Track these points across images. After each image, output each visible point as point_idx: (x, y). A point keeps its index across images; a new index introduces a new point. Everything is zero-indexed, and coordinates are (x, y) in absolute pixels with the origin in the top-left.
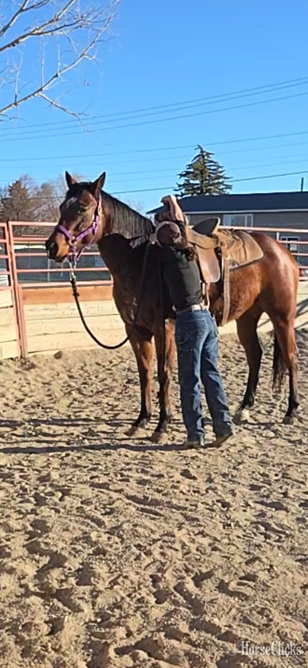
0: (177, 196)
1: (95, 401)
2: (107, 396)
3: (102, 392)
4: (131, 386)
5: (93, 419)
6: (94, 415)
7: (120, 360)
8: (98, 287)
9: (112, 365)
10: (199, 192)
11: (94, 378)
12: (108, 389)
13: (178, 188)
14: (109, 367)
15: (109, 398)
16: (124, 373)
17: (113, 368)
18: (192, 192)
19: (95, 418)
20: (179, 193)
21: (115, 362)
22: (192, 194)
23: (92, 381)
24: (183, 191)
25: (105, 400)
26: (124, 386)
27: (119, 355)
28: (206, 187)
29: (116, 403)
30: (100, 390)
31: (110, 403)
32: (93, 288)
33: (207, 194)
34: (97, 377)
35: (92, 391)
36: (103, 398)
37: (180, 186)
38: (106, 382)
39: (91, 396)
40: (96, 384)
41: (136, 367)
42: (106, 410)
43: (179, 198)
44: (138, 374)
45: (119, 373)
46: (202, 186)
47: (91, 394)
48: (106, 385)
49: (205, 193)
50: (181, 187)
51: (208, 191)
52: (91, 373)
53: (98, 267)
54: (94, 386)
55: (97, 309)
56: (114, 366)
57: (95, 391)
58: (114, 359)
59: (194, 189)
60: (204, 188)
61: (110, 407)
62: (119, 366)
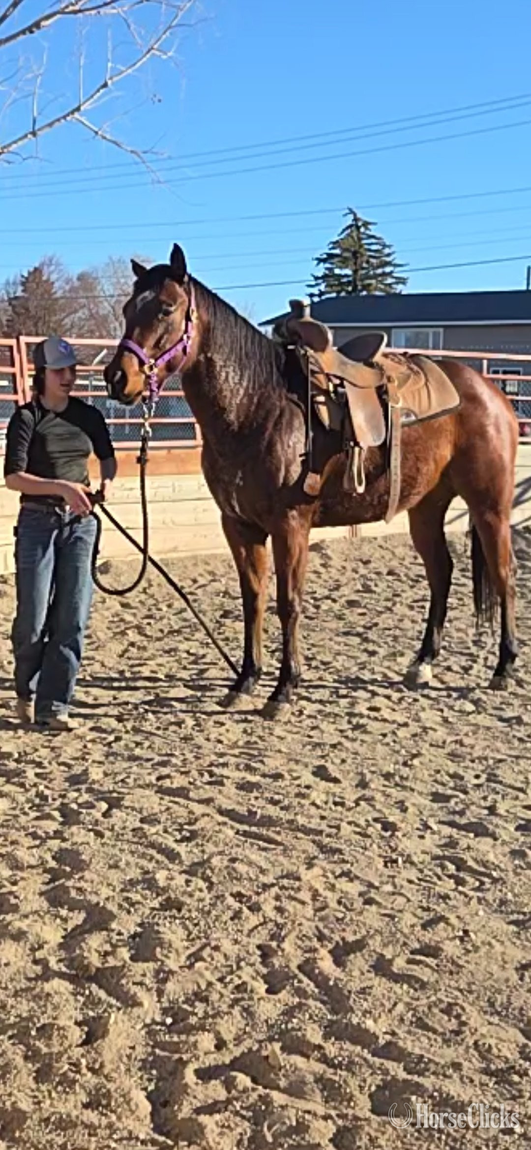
0: (311, 295)
1: (167, 648)
2: (187, 639)
3: (179, 632)
4: (228, 622)
5: (162, 677)
6: (165, 670)
7: (210, 578)
8: (173, 451)
9: (196, 585)
10: (350, 289)
11: (165, 609)
12: (190, 626)
13: (313, 283)
14: (192, 590)
15: (190, 643)
16: (218, 600)
17: (199, 592)
18: (339, 288)
19: (166, 676)
20: (315, 291)
21: (201, 581)
22: (339, 292)
23: (162, 613)
24: (322, 287)
25: (184, 646)
26: (217, 622)
27: (209, 568)
28: (362, 280)
29: (201, 652)
30: (176, 627)
31: (192, 651)
32: (164, 452)
33: (364, 293)
34: (169, 606)
35: (162, 631)
36: (180, 642)
37: (316, 278)
38: (184, 615)
39: (159, 639)
40: (169, 619)
42: (184, 662)
43: (316, 299)
45: (208, 601)
46: (355, 280)
47: (160, 635)
48: (185, 620)
49: (361, 291)
50: (320, 281)
51: (366, 287)
52: (160, 600)
53: (174, 417)
54: (165, 621)
55: (171, 489)
56: (200, 587)
57: (166, 631)
58: (201, 575)
59: (341, 284)
60: (359, 283)
61: (192, 658)
62: (209, 588)
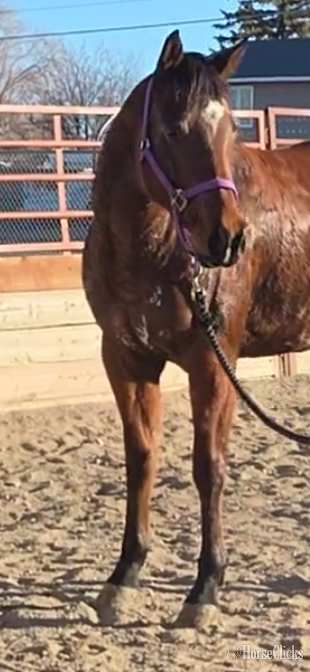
0: (221, 39)
1: (21, 541)
2: (50, 527)
3: (37, 516)
4: (108, 500)
5: (15, 583)
6: (18, 573)
7: (82, 438)
8: (30, 258)
9: (63, 448)
10: (275, 30)
11: (18, 483)
12: (54, 508)
13: (225, 22)
14: (57, 455)
15: (55, 532)
16: (93, 470)
17: (66, 458)
18: (259, 30)
19: (20, 581)
20: (227, 33)
21: (70, 442)
22: (259, 35)
23: (14, 490)
24: (237, 28)
25: (46, 537)
26: (93, 500)
27: (81, 424)
28: (290, 18)
29: (70, 544)
30: (34, 511)
31: (57, 544)
32: (17, 260)
33: (295, 36)
34: (24, 479)
35: (13, 515)
36: (40, 530)
37: (228, 16)
38: (46, 491)
39: (10, 528)
40: (24, 498)
41: (122, 453)
42: (46, 560)
43: (228, 45)
44: (124, 470)
45: (80, 470)
46: (281, 17)
47: (10, 521)
48: (47, 499)
49: (291, 33)
50: (232, 20)
51: (296, 28)
52: (11, 470)
53: (29, 211)
54: (19, 501)
55: (26, 312)
56: (68, 451)
57: (20, 515)
58: (69, 434)
59: (262, 24)
60: (287, 22)
61: (58, 554)
62: (80, 452)
